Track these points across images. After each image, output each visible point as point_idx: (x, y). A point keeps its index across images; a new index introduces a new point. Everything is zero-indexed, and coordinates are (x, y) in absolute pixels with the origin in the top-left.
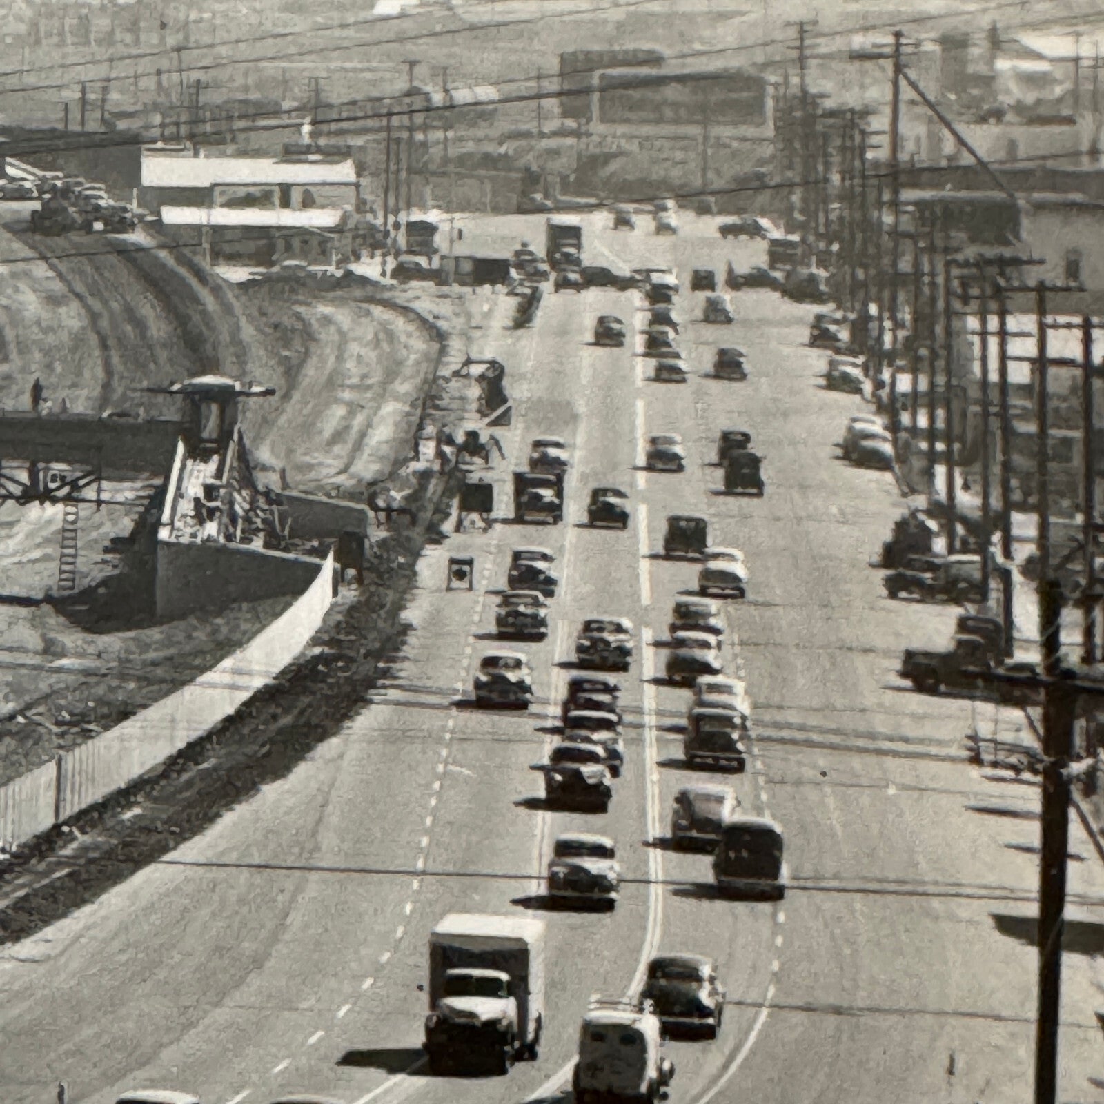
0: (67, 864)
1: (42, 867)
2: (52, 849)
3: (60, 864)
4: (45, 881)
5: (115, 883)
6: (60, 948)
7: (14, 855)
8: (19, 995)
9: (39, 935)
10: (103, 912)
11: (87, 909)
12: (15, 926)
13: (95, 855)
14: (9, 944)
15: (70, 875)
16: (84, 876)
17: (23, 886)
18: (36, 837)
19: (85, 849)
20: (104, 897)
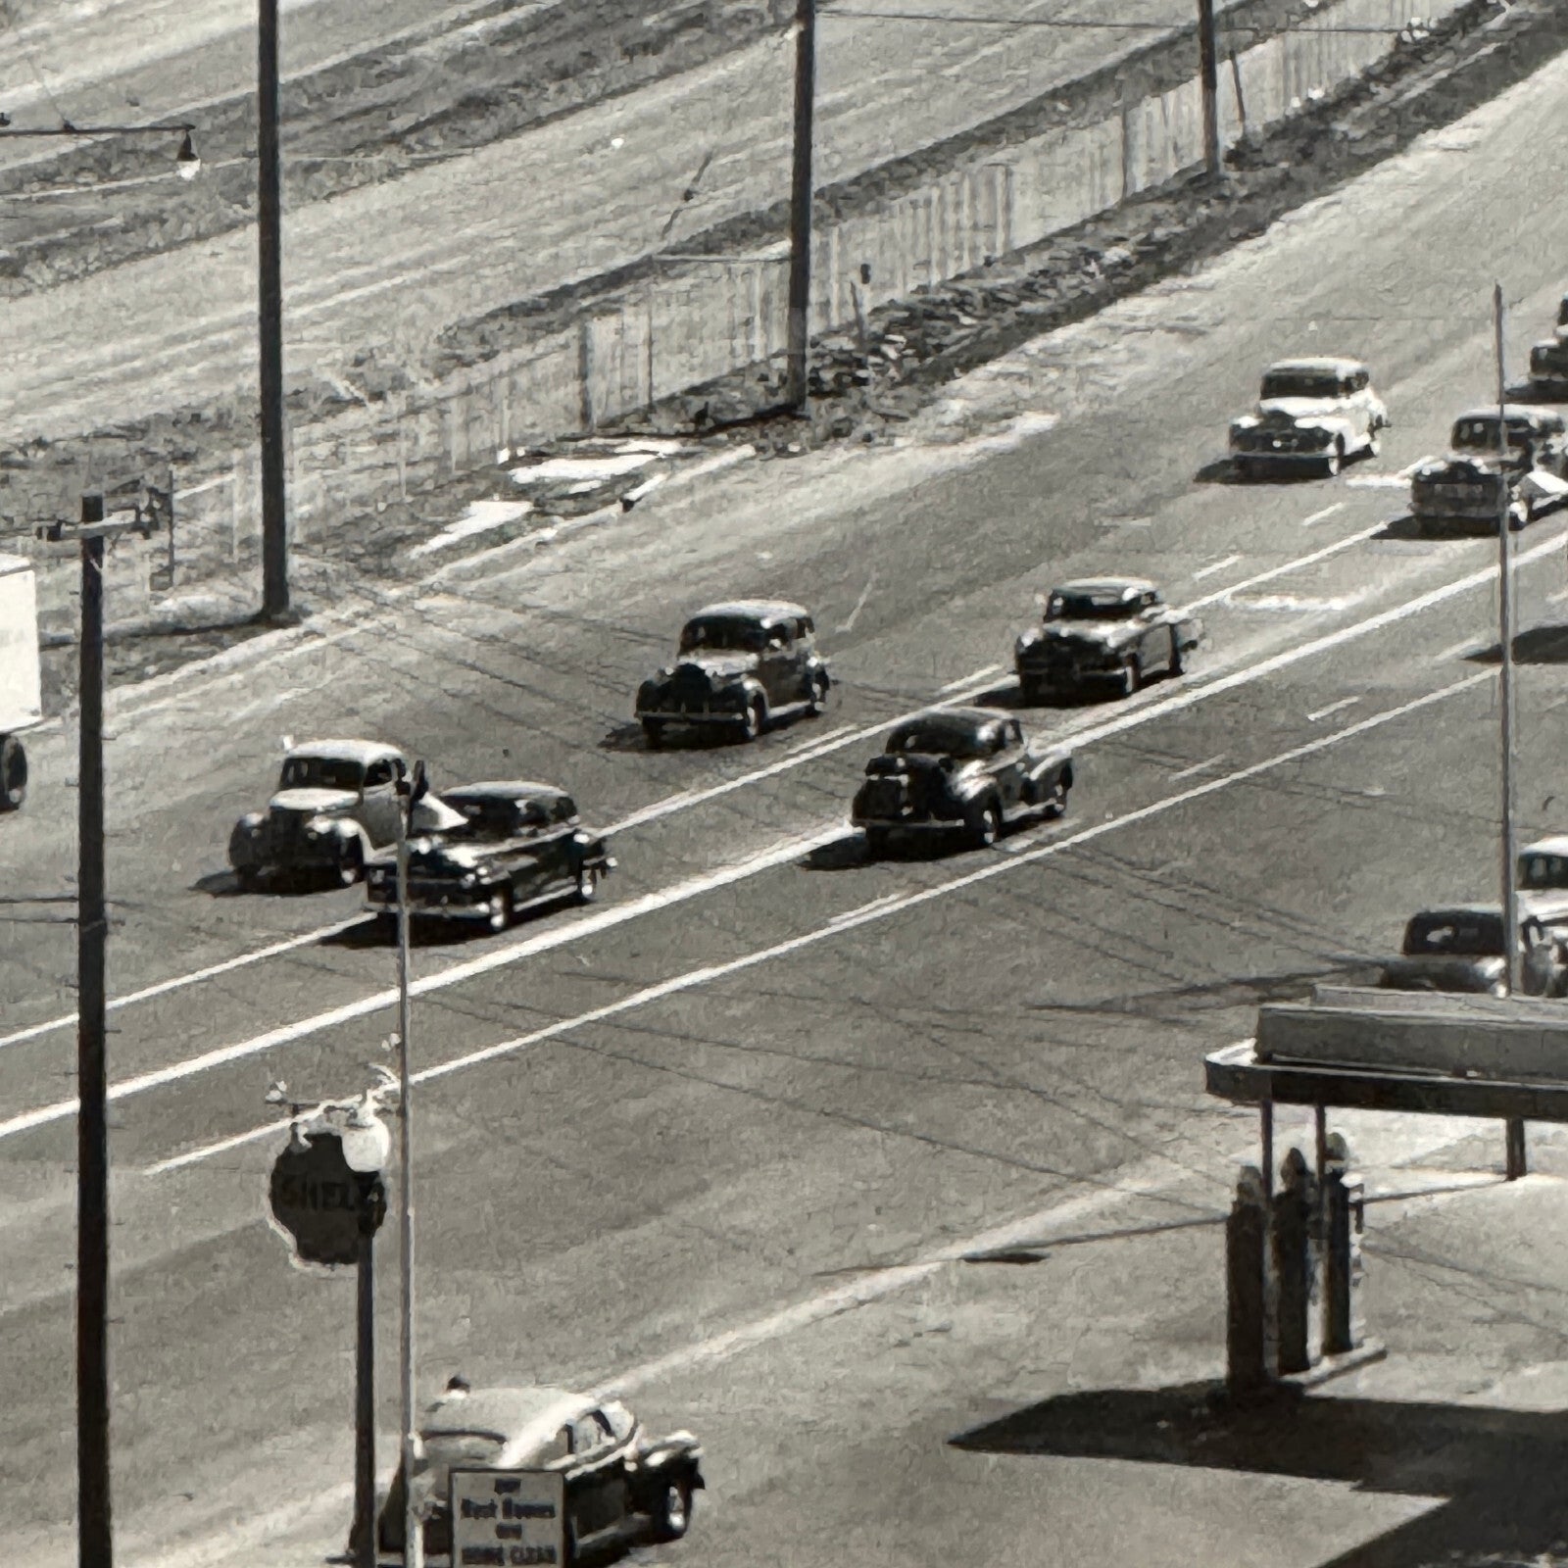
0: (1494, 40)
1: (1464, 44)
2: (1476, 25)
3: (1485, 40)
4: (1472, 59)
5: (1548, 58)
6: (1489, 131)
7: (1432, 32)
8: (1447, 188)
9: (1466, 120)
10: (1538, 89)
11: (1521, 87)
12: (1440, 110)
13: (1525, 26)
14: (1431, 132)
15: (1498, 51)
16: (1514, 52)
17: (1444, 67)
18: (1457, 10)
19: (1513, 22)
20: (1538, 75)
